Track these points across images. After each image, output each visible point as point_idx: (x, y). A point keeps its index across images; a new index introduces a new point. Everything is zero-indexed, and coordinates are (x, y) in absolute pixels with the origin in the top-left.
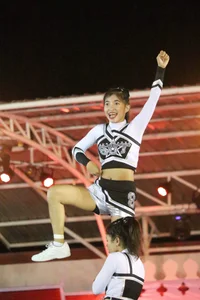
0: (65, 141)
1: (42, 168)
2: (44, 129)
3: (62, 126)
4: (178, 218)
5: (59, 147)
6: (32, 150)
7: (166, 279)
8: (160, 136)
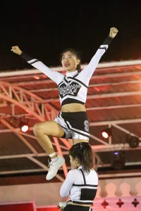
0: (36, 100)
1: (20, 118)
2: (22, 91)
3: (35, 89)
4: (116, 153)
5: (32, 104)
6: (13, 106)
7: (108, 197)
8: (104, 96)
